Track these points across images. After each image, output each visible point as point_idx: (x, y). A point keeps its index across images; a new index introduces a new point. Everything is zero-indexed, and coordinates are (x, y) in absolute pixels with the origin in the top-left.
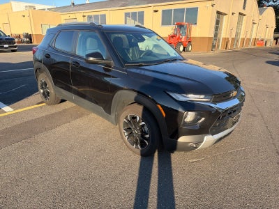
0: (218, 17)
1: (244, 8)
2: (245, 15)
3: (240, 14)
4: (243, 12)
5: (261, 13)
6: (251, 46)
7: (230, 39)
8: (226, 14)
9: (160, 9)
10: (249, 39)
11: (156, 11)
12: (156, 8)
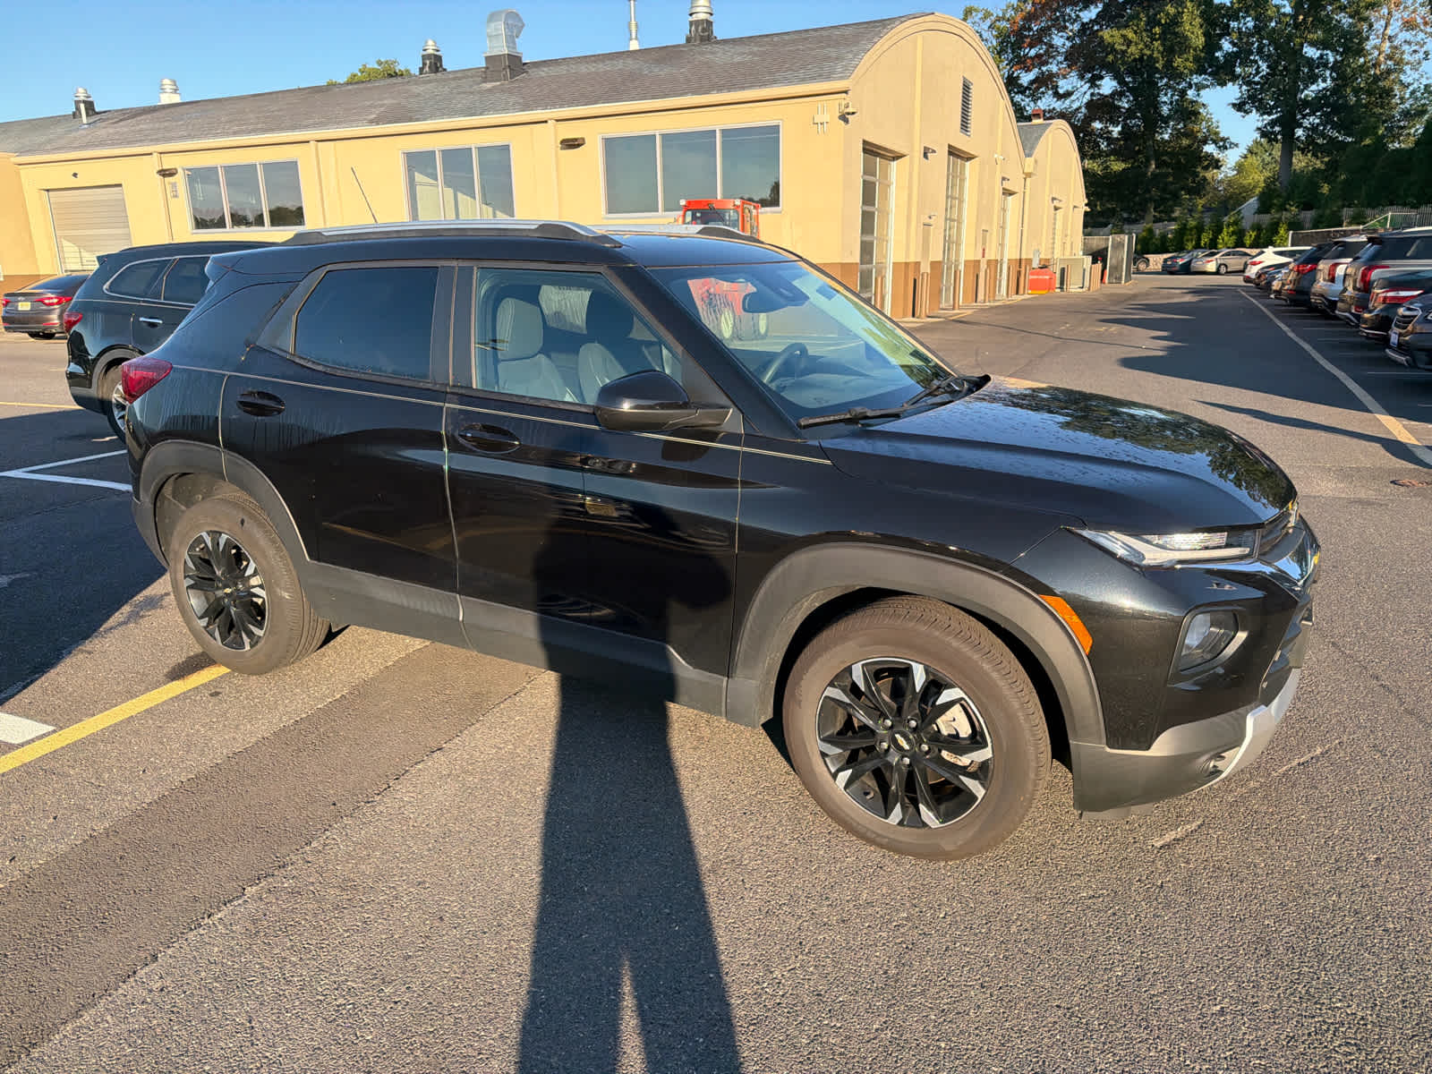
0: (869, 170)
1: (965, 126)
2: (970, 158)
3: (953, 152)
4: (962, 143)
5: (1028, 146)
6: (1003, 295)
7: (925, 268)
8: (897, 157)
9: (594, 134)
10: (994, 265)
11: (571, 144)
12: (571, 131)
